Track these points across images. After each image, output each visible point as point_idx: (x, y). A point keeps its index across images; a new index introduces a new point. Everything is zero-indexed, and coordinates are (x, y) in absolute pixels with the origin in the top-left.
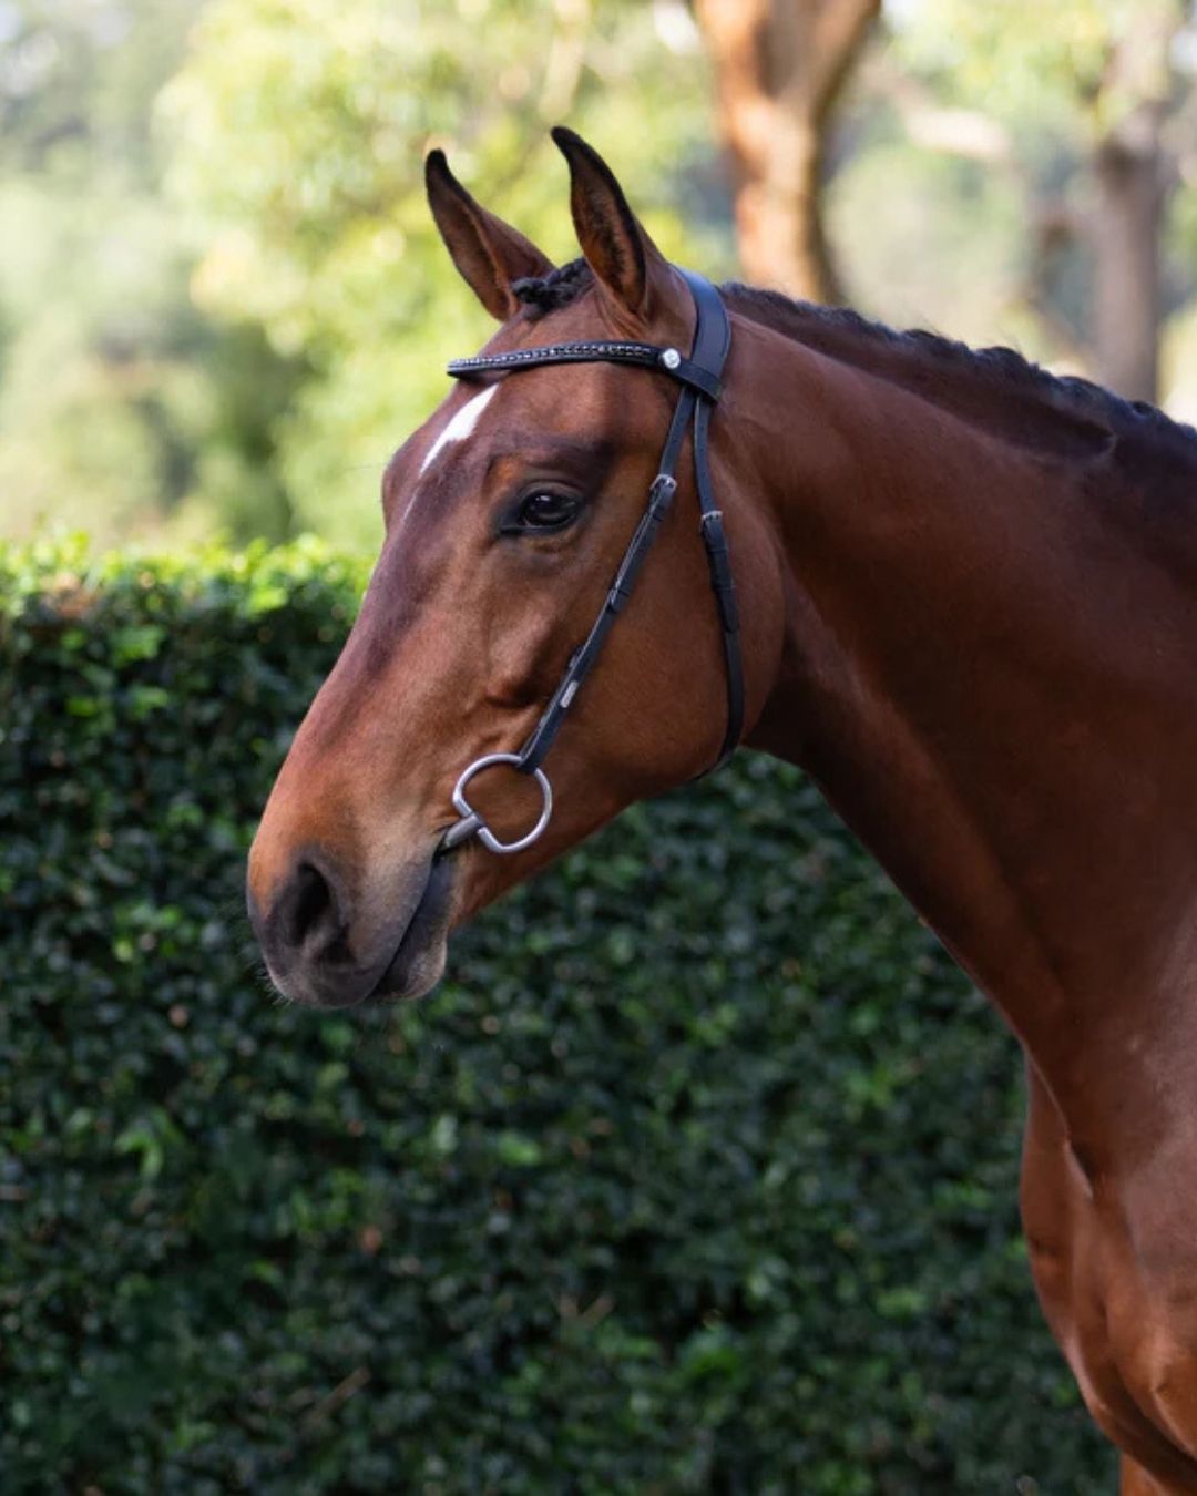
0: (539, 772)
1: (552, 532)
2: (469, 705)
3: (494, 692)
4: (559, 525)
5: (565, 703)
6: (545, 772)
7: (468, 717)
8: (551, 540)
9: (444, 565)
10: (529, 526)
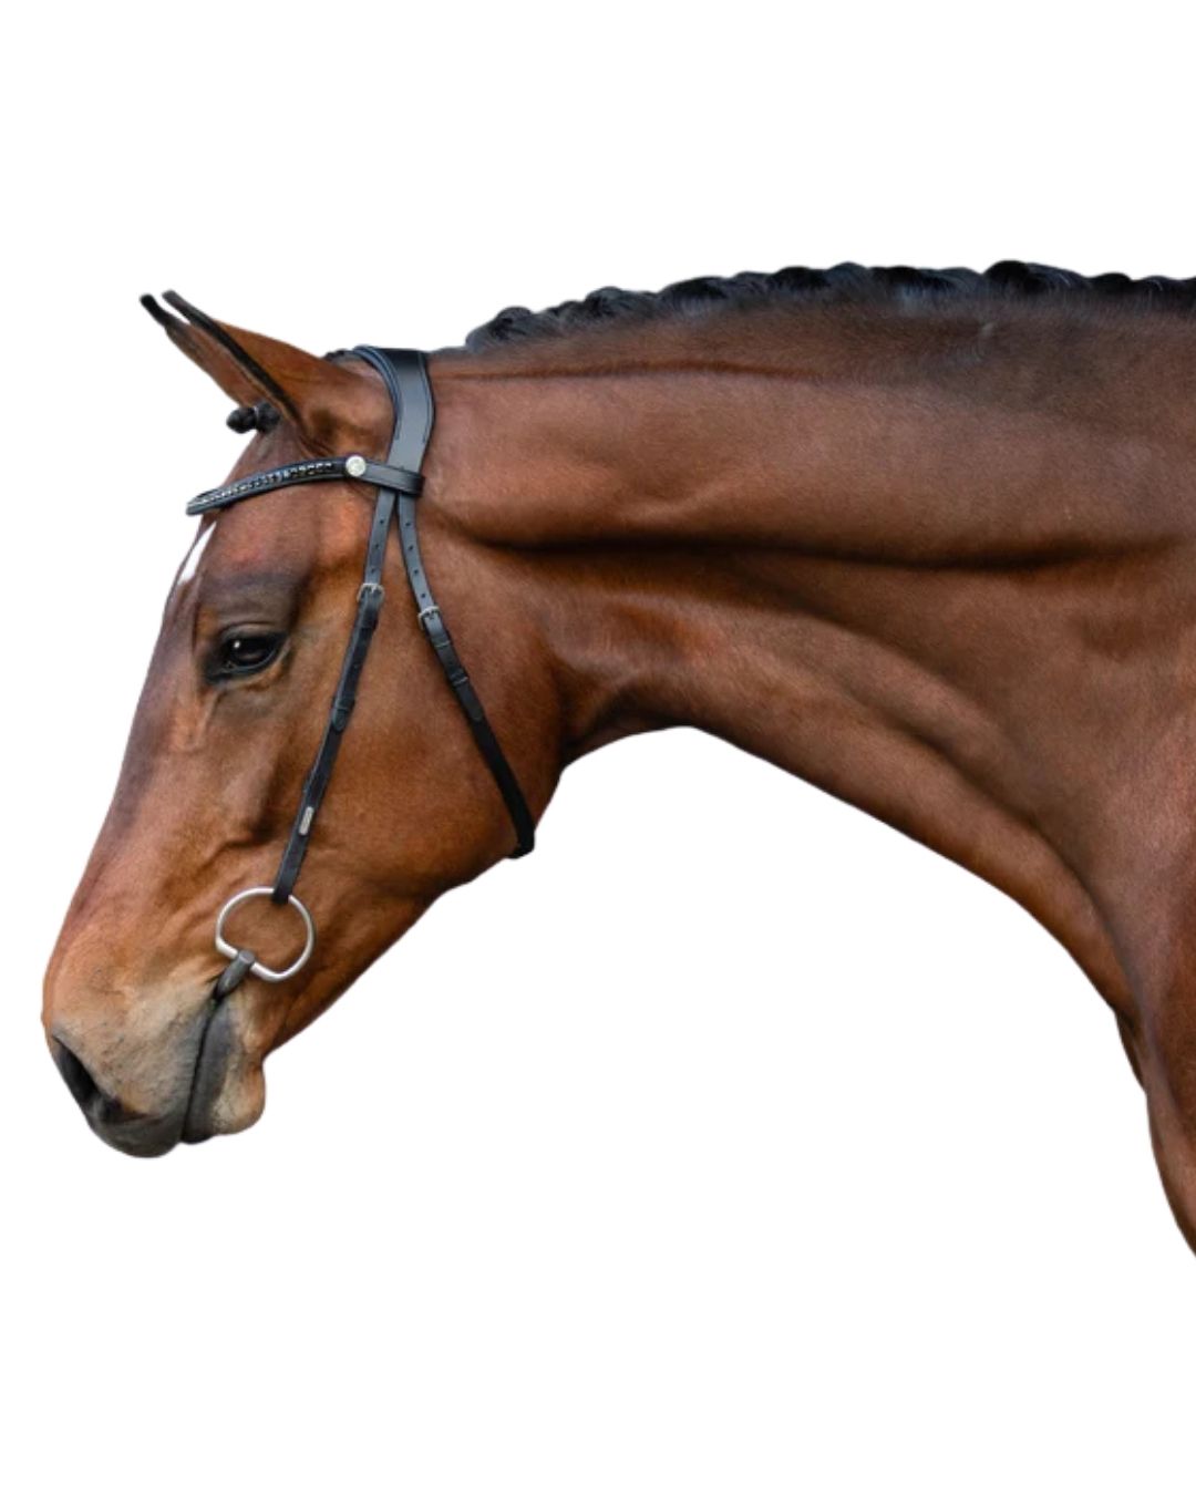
0: (292, 899)
1: (259, 670)
2: (208, 853)
3: (231, 836)
4: (260, 665)
5: (304, 830)
6: (297, 898)
7: (208, 868)
8: (257, 678)
9: (172, 716)
10: (236, 668)
